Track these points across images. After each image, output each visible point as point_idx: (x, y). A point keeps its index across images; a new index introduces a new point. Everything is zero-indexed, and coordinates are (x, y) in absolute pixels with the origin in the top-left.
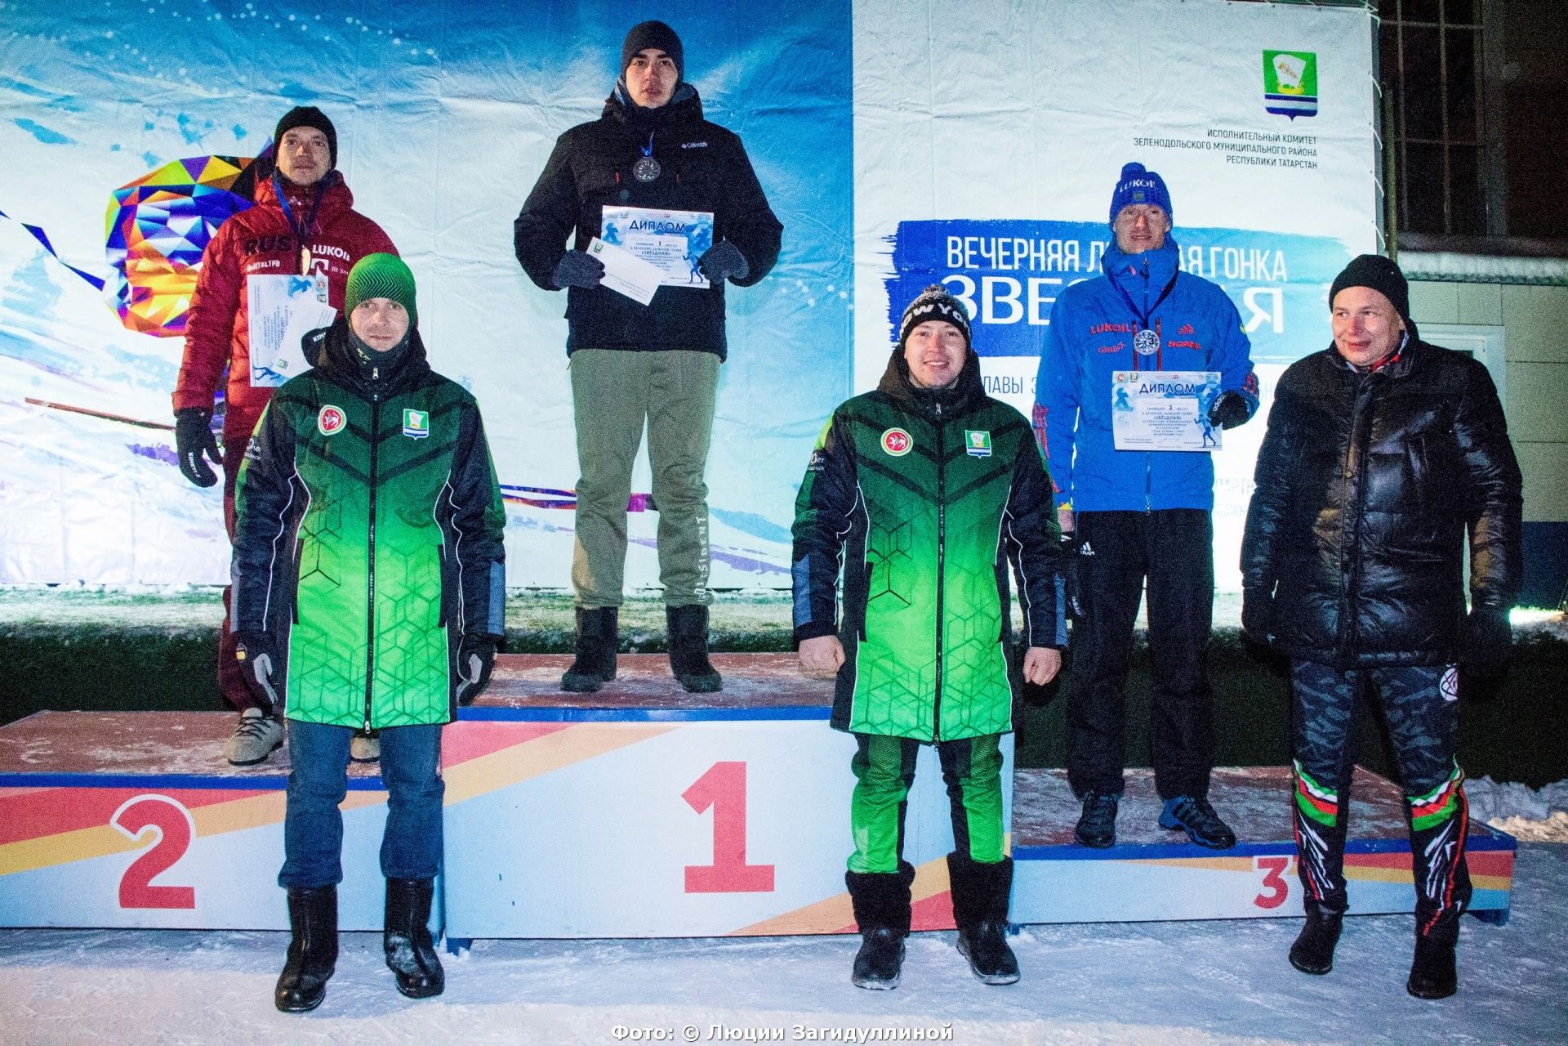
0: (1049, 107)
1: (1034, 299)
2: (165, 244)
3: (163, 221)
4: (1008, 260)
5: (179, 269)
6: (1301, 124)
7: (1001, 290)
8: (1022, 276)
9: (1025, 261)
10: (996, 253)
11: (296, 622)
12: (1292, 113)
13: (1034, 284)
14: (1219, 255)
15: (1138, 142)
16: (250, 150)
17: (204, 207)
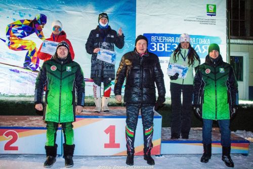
0: (170, 14)
1: (166, 47)
2: (17, 35)
4: (162, 40)
5: (19, 39)
6: (213, 17)
7: (161, 45)
8: (164, 43)
9: (165, 41)
10: (160, 39)
12: (211, 15)
13: (166, 44)
14: (198, 40)
15: (185, 20)
16: (32, 19)
17: (24, 28)
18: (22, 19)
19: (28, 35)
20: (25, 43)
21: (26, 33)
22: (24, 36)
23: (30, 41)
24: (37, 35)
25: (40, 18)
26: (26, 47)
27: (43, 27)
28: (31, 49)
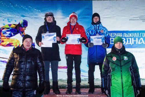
0: (118, 16)
2: (6, 35)
3: (6, 32)
4: (113, 36)
5: (8, 38)
7: (112, 39)
9: (115, 36)
14: (142, 34)
15: (130, 20)
16: (17, 23)
17: (11, 30)
18: (10, 23)
19: (14, 35)
20: (12, 41)
21: (12, 34)
22: (11, 36)
23: (15, 40)
24: (21, 35)
25: (23, 23)
26: (12, 44)
27: (25, 29)
28: (16, 46)
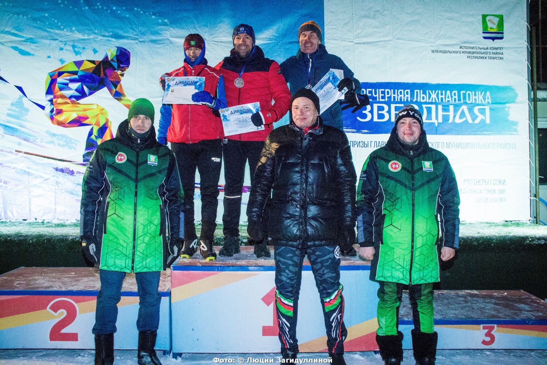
0: (398, 39)
1: (393, 112)
2: (67, 93)
3: (67, 84)
4: (383, 97)
5: (73, 102)
6: (497, 43)
7: (381, 109)
8: (388, 103)
9: (390, 98)
10: (378, 95)
11: (105, 233)
12: (493, 39)
13: (393, 106)
14: (464, 95)
15: (433, 51)
16: (99, 58)
17: (82, 79)
18: (78, 58)
19: (90, 94)
20: (85, 110)
22: (82, 94)
23: (95, 107)
24: (111, 94)
25: (116, 56)
27: (122, 75)
28: (97, 124)
